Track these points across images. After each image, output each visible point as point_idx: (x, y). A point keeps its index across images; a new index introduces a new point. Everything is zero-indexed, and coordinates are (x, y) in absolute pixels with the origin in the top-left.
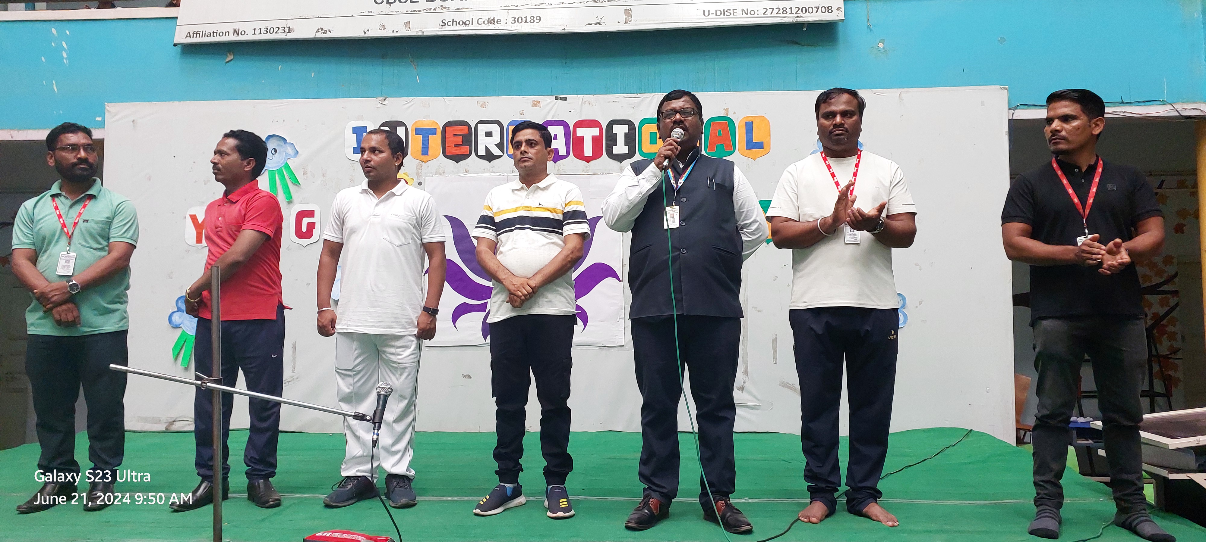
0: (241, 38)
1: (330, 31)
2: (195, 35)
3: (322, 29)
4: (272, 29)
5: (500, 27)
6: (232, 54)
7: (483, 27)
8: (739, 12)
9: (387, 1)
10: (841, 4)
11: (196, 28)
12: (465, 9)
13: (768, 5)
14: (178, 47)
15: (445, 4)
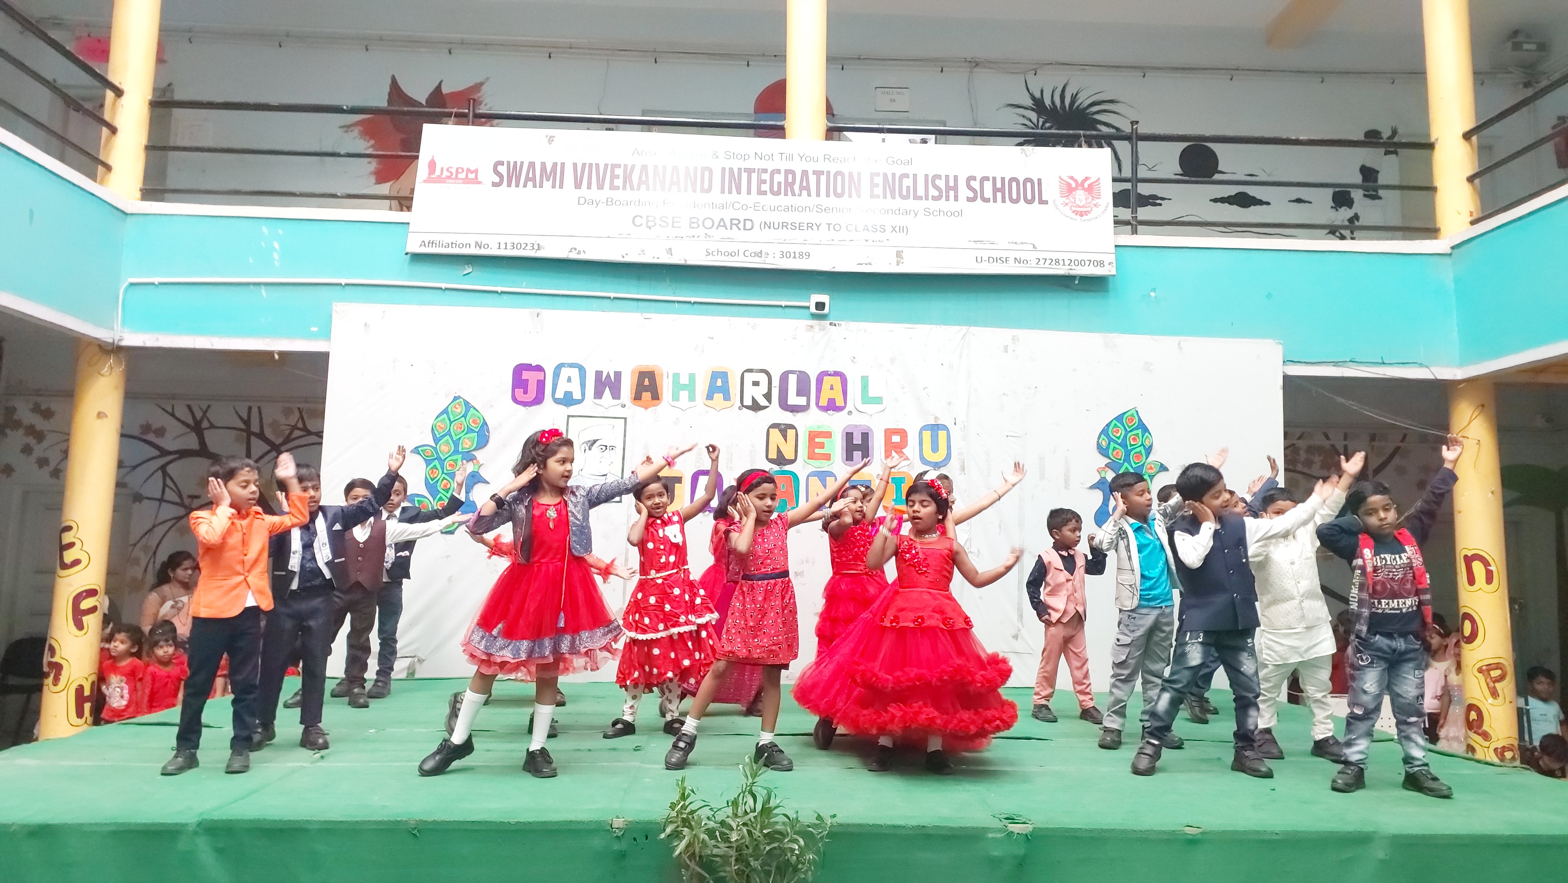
0: (483, 252)
1: (584, 252)
2: (431, 245)
3: (575, 249)
4: (519, 245)
5: (768, 260)
6: (470, 266)
7: (750, 259)
8: (1012, 260)
9: (647, 223)
10: (1112, 258)
11: (432, 237)
12: (730, 240)
13: (1042, 255)
14: (409, 255)
15: (709, 232)
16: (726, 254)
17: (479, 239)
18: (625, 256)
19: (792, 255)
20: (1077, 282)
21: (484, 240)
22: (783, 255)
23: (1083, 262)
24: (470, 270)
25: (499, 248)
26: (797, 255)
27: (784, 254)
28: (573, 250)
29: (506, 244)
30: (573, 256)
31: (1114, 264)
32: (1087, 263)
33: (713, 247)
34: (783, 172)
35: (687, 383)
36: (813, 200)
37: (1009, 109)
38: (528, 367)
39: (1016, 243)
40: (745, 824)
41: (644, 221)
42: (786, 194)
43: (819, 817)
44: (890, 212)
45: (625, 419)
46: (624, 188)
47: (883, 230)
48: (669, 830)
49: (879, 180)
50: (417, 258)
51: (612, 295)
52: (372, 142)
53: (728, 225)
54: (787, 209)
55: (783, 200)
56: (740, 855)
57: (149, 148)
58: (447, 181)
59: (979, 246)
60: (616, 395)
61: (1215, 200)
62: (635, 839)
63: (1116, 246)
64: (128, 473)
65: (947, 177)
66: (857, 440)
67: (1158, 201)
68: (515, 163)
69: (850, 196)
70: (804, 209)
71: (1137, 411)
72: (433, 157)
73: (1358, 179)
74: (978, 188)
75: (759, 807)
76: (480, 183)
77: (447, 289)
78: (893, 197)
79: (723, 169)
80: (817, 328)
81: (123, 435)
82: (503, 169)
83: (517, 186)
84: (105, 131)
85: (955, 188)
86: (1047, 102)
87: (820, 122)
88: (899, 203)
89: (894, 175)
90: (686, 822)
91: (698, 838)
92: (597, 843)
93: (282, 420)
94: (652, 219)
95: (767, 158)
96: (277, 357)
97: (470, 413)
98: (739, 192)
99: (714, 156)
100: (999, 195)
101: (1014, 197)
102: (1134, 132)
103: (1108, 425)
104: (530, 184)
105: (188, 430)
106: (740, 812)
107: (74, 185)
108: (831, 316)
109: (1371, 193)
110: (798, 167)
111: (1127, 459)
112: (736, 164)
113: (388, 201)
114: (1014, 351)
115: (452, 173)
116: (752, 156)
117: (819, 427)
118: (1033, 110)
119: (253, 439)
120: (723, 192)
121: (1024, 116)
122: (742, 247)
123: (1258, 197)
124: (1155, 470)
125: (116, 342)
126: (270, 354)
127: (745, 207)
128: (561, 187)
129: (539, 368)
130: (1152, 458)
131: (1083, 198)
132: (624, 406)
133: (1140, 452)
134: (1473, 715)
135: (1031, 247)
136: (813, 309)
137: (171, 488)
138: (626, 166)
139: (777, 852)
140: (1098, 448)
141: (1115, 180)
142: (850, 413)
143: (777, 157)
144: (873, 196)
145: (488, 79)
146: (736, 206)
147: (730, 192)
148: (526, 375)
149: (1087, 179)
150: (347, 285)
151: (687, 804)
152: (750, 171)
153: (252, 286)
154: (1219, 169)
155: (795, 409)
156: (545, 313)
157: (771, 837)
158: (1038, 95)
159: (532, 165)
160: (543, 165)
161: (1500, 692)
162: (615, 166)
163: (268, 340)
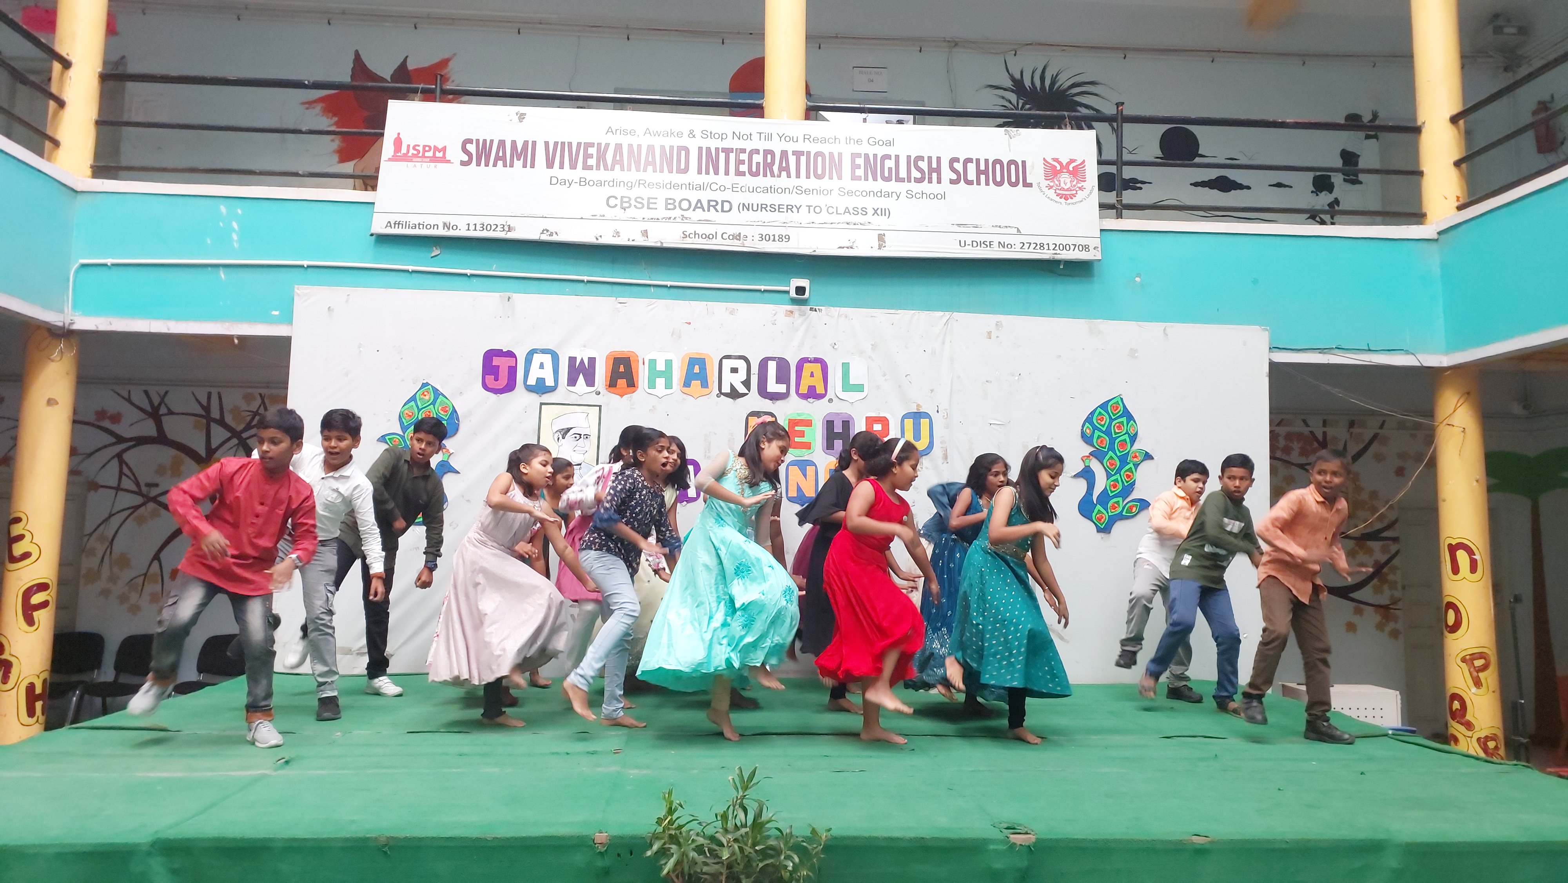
0: (452, 233)
1: (556, 234)
2: (397, 225)
3: (548, 231)
4: (489, 226)
5: (746, 243)
6: (438, 248)
7: (728, 242)
8: (995, 244)
9: (621, 204)
10: (1097, 242)
11: (398, 218)
12: (707, 222)
13: (1026, 239)
14: (374, 237)
15: (686, 214)
16: (704, 236)
17: (447, 219)
18: (599, 238)
19: (772, 238)
20: (1062, 267)
21: (453, 220)
22: (762, 238)
23: (1068, 246)
24: (438, 252)
25: (468, 230)
26: (777, 238)
27: (764, 237)
28: (545, 232)
29: (475, 225)
30: (545, 237)
31: (1099, 249)
32: (1072, 247)
33: (690, 229)
34: (761, 152)
35: (664, 369)
36: (793, 182)
37: (989, 89)
38: (499, 353)
39: (1000, 227)
40: (736, 840)
41: (618, 202)
42: (765, 175)
43: (814, 831)
44: (872, 193)
45: (600, 406)
46: (598, 168)
47: (864, 213)
48: (655, 847)
49: (860, 161)
50: (383, 239)
51: (586, 278)
52: (335, 119)
53: (706, 207)
54: (767, 190)
55: (761, 181)
56: (730, 872)
57: (97, 123)
58: (414, 160)
59: (962, 229)
60: (590, 382)
61: (1196, 184)
62: (619, 855)
63: (1101, 230)
64: (82, 461)
65: (930, 158)
66: (838, 429)
67: (1139, 185)
68: (485, 141)
69: (831, 178)
70: (784, 191)
71: (1122, 399)
72: (399, 134)
73: (1339, 163)
74: (961, 170)
75: (750, 821)
76: (449, 161)
77: (414, 272)
78: (875, 179)
79: (700, 149)
80: (796, 314)
81: (75, 422)
82: (471, 148)
83: (487, 165)
84: (52, 104)
85: (938, 170)
86: (1027, 83)
87: (800, 102)
88: (880, 185)
89: (875, 156)
90: (674, 839)
91: (687, 856)
92: (579, 859)
93: (244, 406)
94: (627, 200)
95: (745, 137)
96: (236, 341)
97: (439, 400)
98: (716, 173)
99: (691, 136)
100: (983, 177)
101: (998, 179)
102: (1120, 113)
103: (1092, 413)
104: (500, 163)
105: (143, 416)
106: (730, 825)
107: (19, 160)
108: (812, 301)
109: (1352, 177)
110: (777, 147)
111: (1111, 448)
112: (714, 144)
113: (352, 180)
114: (997, 337)
115: (419, 152)
116: (730, 135)
117: (798, 415)
118: (1012, 91)
119: (214, 427)
120: (700, 172)
121: (1003, 98)
122: (720, 230)
123: (1239, 182)
124: (1140, 458)
125: (66, 326)
126: (228, 338)
127: (722, 188)
128: (532, 166)
129: (511, 354)
130: (1136, 446)
131: (1068, 180)
132: (598, 393)
133: (1125, 440)
134: (1456, 705)
135: (1015, 231)
136: (793, 294)
137: (127, 476)
138: (599, 145)
139: (770, 869)
140: (1082, 437)
141: (1100, 163)
142: (831, 400)
143: (755, 137)
144: (854, 178)
145: (455, 55)
146: (714, 187)
147: (707, 173)
148: (496, 361)
149: (1072, 161)
150: (309, 267)
151: (674, 819)
152: (727, 151)
153: (210, 269)
154: (1199, 153)
155: (775, 397)
156: (519, 298)
157: (764, 854)
158: (1017, 76)
159: (502, 143)
160: (514, 143)
161: (1483, 681)
162: (589, 145)
163: (227, 324)
